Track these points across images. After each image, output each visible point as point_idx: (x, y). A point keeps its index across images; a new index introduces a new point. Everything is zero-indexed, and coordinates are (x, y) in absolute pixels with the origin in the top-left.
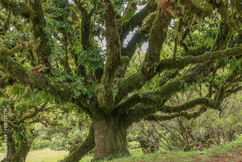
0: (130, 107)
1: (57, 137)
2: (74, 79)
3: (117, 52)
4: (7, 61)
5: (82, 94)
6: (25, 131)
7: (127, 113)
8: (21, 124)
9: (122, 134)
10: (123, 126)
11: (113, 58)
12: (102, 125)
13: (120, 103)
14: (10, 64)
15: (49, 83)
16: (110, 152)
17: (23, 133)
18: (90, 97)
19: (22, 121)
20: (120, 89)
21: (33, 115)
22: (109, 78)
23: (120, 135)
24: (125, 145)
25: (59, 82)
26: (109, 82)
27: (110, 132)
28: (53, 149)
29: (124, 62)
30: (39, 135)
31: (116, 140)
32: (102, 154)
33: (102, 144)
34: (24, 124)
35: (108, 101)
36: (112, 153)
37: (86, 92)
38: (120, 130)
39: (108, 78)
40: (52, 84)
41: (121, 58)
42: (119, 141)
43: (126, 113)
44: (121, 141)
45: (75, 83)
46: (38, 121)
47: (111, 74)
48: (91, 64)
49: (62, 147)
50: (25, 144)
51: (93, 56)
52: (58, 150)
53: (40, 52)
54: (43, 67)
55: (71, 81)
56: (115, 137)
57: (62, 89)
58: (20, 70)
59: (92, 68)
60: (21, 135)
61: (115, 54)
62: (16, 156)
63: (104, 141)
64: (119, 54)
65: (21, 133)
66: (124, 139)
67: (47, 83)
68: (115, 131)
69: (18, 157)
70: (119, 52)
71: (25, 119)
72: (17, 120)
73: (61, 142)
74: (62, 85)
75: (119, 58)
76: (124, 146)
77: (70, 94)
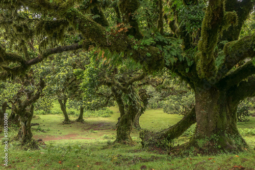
0: (242, 78)
1: (171, 100)
2: (168, 42)
3: (219, 5)
4: (77, 18)
5: (178, 61)
6: (133, 93)
7: (238, 85)
8: (130, 86)
9: (230, 111)
10: (233, 101)
11: (213, 14)
12: (205, 98)
13: (228, 73)
14: (81, 22)
15: (132, 47)
16: (213, 131)
17: (131, 95)
18: (189, 65)
19: (131, 83)
20: (227, 55)
21: (141, 78)
22: (208, 41)
23: (228, 112)
24: (234, 124)
25: (145, 45)
26: (207, 46)
27: (215, 107)
28: (165, 111)
29: (228, 19)
30: (152, 97)
31: (222, 117)
32: (203, 133)
33: (205, 121)
34: (132, 86)
35: (208, 71)
36: (216, 133)
37: (185, 58)
38: (228, 106)
39: (206, 42)
40: (136, 47)
41: (225, 14)
42: (226, 118)
43: (236, 85)
44: (228, 118)
45: (169, 47)
46: (148, 83)
47: (210, 36)
48: (191, 23)
49: (175, 110)
50: (134, 106)
51: (194, 13)
52: (171, 113)
53: (124, 7)
54: (128, 27)
55: (165, 44)
56: (221, 113)
57: (149, 54)
58: (94, 30)
59: (192, 28)
60: (129, 98)
61: (216, 8)
62: (125, 118)
63: (207, 117)
64: (222, 9)
65: (130, 95)
66: (232, 117)
67: (129, 47)
68: (221, 106)
69: (126, 119)
70: (222, 5)
71: (133, 82)
72: (126, 81)
73: (174, 105)
74: (149, 49)
75: (222, 14)
76: (232, 125)
77: (159, 60)
